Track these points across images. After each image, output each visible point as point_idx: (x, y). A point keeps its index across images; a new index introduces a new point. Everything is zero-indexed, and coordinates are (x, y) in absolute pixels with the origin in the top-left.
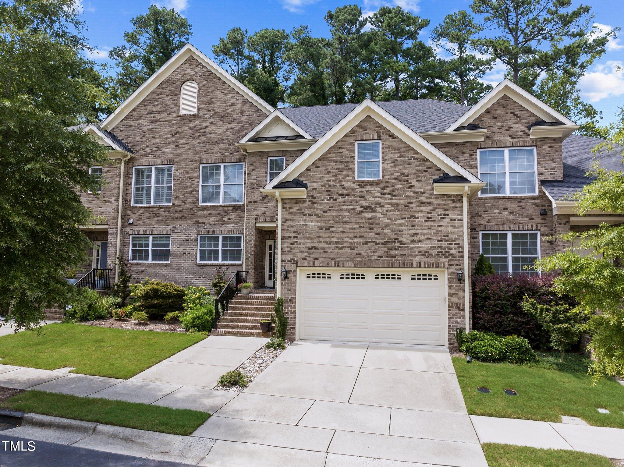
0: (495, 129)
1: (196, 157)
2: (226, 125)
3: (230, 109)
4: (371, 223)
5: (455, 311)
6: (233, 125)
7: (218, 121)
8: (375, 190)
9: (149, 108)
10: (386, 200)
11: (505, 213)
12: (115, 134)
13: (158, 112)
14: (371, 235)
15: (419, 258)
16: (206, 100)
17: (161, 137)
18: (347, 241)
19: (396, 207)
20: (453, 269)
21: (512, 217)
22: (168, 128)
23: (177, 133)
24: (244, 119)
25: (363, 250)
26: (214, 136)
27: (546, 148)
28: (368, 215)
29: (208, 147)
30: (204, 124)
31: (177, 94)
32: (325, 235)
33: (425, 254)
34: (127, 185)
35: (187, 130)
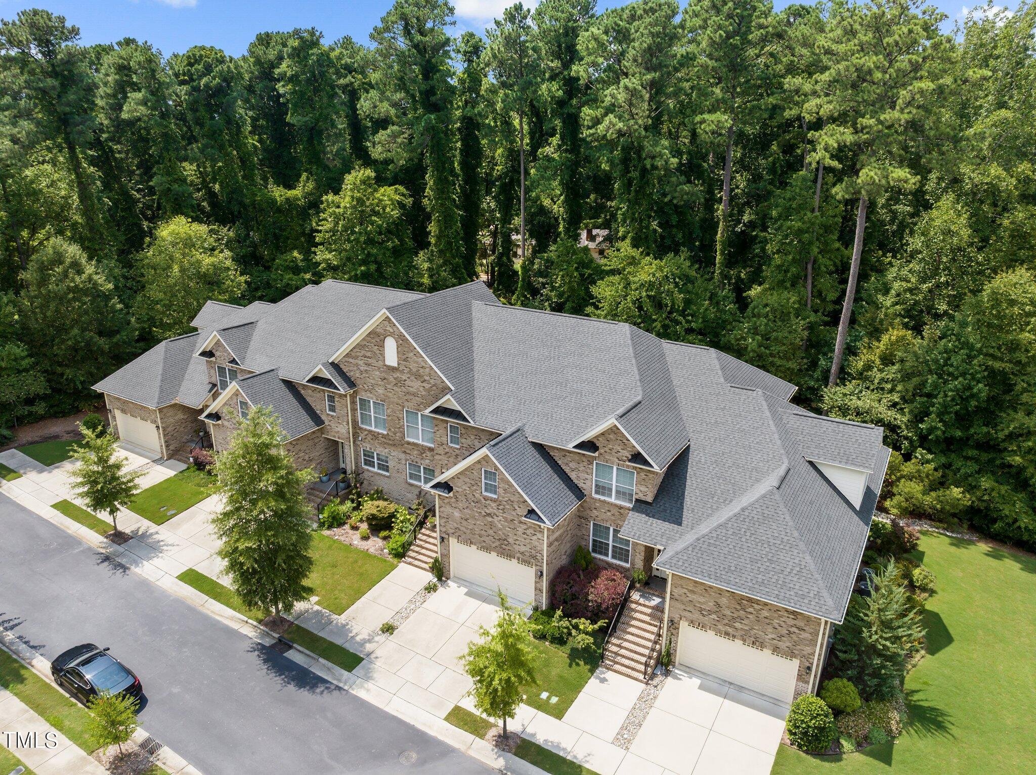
0: (607, 449)
1: (400, 402)
2: (419, 383)
3: (421, 370)
4: (492, 525)
5: (538, 592)
6: (424, 384)
7: (413, 378)
8: (494, 505)
9: (363, 352)
10: (500, 513)
11: (609, 514)
12: (341, 366)
13: (369, 357)
14: (491, 532)
15: (518, 555)
16: (404, 357)
17: (374, 379)
18: (477, 531)
19: (506, 519)
20: (538, 568)
21: (613, 518)
22: (377, 373)
23: (385, 379)
24: (432, 381)
25: (486, 539)
26: (411, 389)
27: (642, 474)
28: (490, 519)
29: (408, 397)
30: (404, 378)
31: (381, 346)
32: (464, 523)
33: (522, 553)
34: (354, 410)
35: (391, 379)
